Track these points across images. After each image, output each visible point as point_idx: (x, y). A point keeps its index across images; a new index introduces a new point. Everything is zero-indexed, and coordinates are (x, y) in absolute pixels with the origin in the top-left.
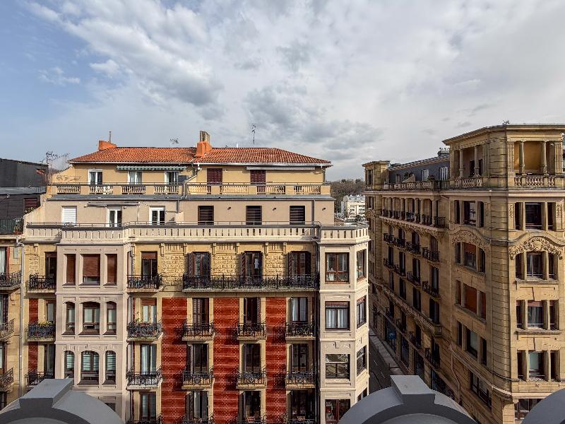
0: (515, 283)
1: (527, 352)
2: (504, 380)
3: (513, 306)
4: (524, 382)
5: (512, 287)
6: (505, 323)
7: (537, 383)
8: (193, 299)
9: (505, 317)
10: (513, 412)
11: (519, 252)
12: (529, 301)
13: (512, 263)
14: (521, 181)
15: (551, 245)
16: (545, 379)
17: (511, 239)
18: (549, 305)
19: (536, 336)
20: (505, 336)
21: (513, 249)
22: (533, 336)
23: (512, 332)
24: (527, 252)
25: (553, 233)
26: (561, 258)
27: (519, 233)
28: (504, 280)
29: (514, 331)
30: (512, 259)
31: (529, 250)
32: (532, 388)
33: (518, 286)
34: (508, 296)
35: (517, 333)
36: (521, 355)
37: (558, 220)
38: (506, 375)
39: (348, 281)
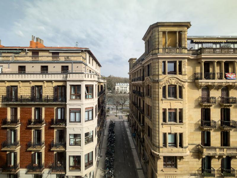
0: (162, 100)
1: (167, 134)
2: (157, 147)
3: (161, 112)
4: (166, 148)
5: (160, 102)
6: (157, 120)
7: (172, 149)
8: (11, 108)
9: (157, 117)
10: (162, 163)
11: (164, 85)
12: (169, 109)
13: (161, 91)
14: (165, 51)
15: (179, 82)
16: (176, 146)
17: (160, 79)
18: (178, 111)
19: (171, 126)
20: (157, 126)
21: (161, 83)
22: (170, 126)
23: (160, 124)
24: (168, 85)
25: (180, 76)
26: (184, 88)
27: (164, 76)
28: (157, 99)
29: (161, 123)
30: (160, 88)
31: (169, 84)
32: (170, 151)
33: (163, 101)
34: (159, 107)
35: (162, 124)
36: (165, 135)
37: (183, 70)
38: (158, 145)
39: (80, 99)
